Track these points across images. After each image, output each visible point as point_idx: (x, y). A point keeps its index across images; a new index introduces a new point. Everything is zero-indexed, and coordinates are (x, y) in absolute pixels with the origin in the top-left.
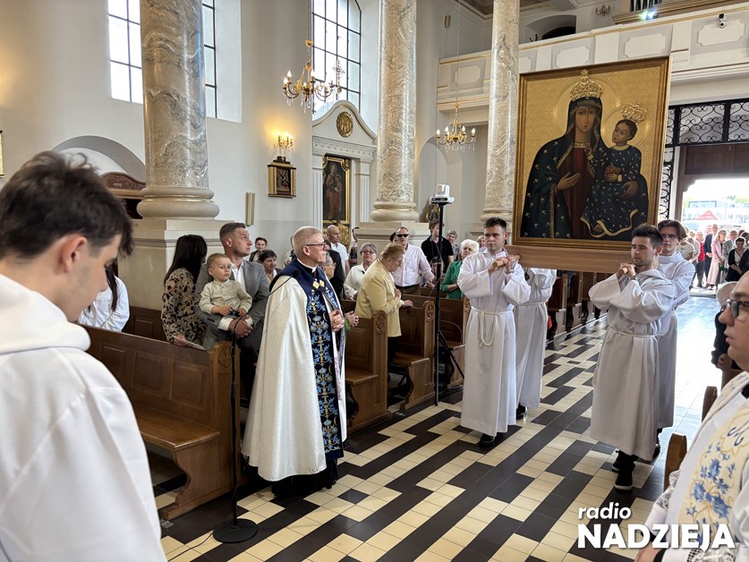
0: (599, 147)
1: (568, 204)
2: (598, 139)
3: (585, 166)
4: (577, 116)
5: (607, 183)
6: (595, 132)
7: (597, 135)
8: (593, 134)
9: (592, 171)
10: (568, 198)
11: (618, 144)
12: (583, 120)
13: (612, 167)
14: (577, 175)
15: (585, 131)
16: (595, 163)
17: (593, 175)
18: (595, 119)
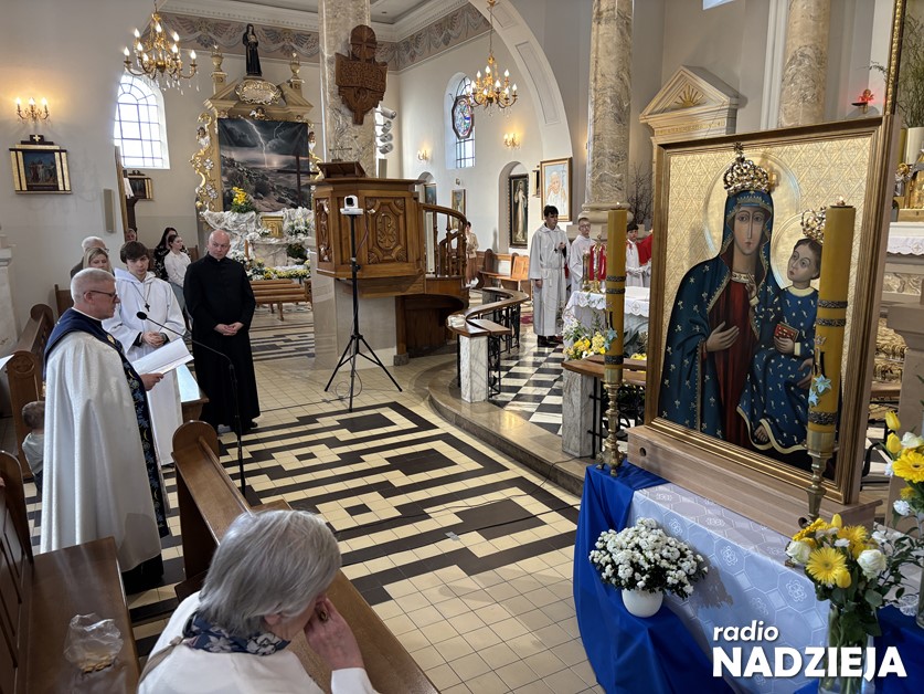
0: (767, 284)
1: (721, 378)
2: (766, 270)
3: (745, 317)
4: (737, 222)
5: (777, 353)
6: (763, 257)
7: (765, 263)
8: (758, 258)
9: (755, 326)
10: (720, 367)
11: (797, 282)
12: (746, 231)
13: (785, 327)
14: (734, 330)
15: (747, 251)
16: (761, 313)
17: (757, 335)
18: (763, 233)
